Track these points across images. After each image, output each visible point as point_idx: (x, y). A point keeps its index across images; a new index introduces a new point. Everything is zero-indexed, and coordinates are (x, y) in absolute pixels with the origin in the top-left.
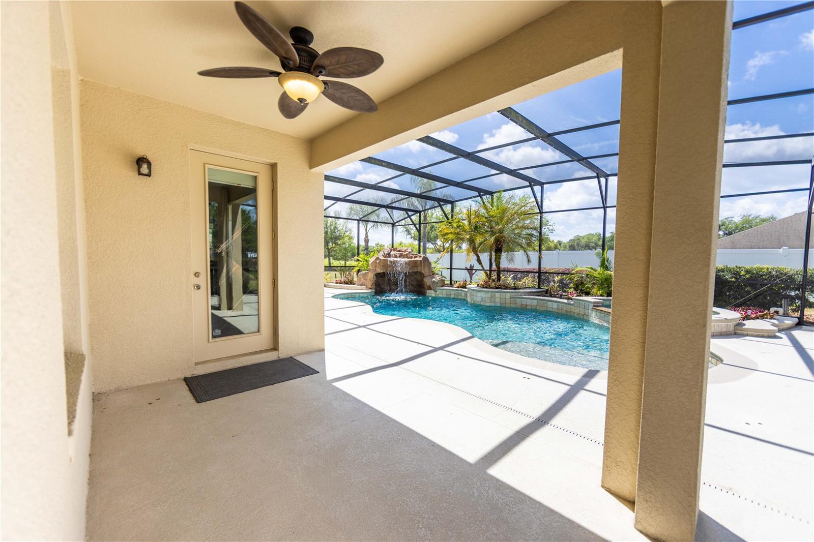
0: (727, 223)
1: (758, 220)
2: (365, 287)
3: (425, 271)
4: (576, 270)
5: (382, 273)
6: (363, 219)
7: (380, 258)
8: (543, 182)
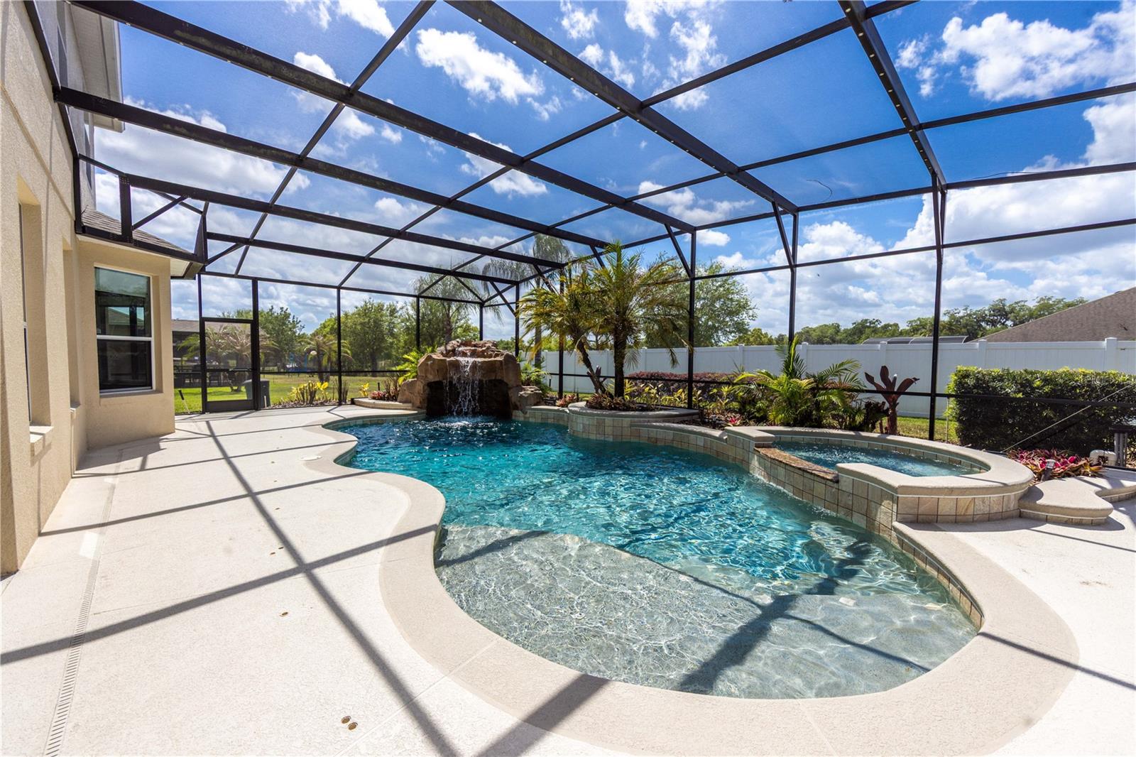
0: (1018, 308)
1: (1061, 306)
2: (410, 405)
3: (510, 379)
4: (740, 377)
5: (437, 382)
6: (424, 294)
7: (434, 356)
8: (694, 225)
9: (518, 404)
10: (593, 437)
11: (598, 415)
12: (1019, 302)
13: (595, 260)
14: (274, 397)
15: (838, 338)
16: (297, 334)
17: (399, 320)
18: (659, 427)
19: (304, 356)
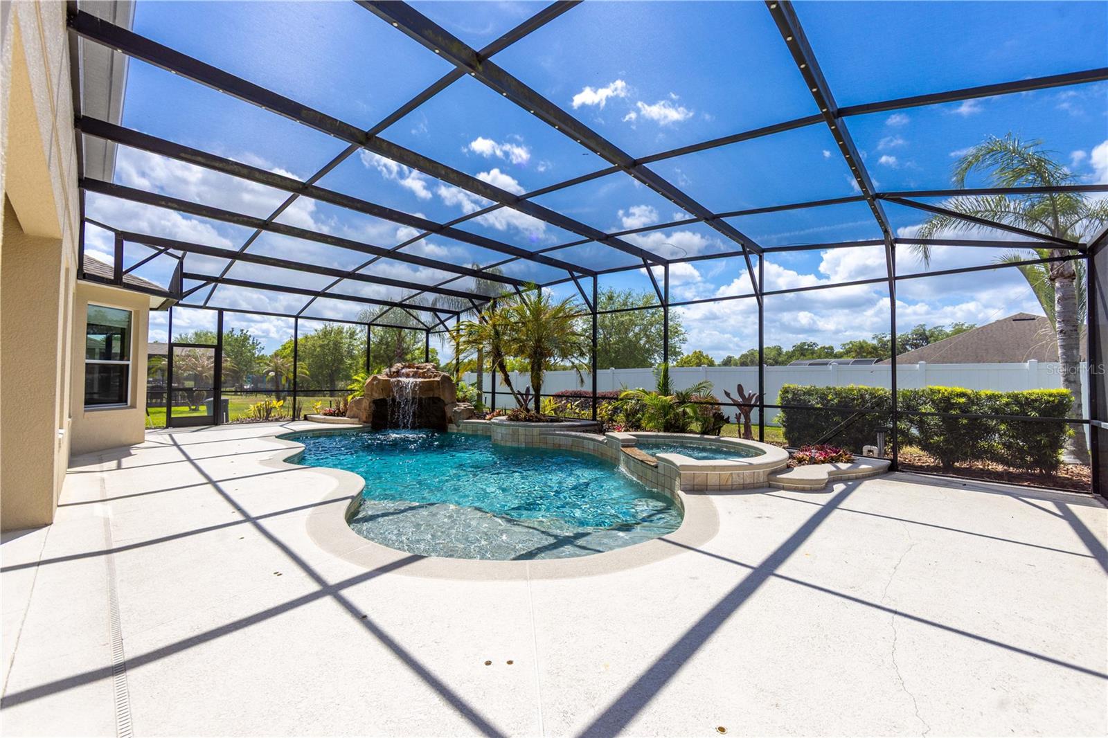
0: (937, 333)
2: (357, 419)
3: (446, 397)
4: (624, 394)
5: (382, 399)
6: (374, 323)
7: (379, 377)
8: (595, 270)
9: (453, 418)
10: (509, 444)
11: (513, 426)
12: (938, 327)
13: (518, 298)
14: (232, 415)
15: (780, 359)
16: (256, 356)
17: (359, 343)
18: (562, 436)
19: (261, 377)
